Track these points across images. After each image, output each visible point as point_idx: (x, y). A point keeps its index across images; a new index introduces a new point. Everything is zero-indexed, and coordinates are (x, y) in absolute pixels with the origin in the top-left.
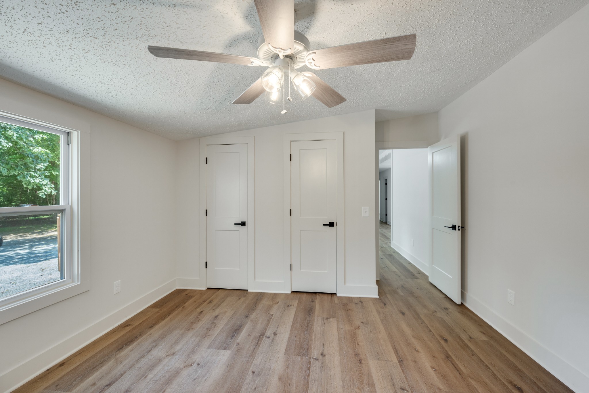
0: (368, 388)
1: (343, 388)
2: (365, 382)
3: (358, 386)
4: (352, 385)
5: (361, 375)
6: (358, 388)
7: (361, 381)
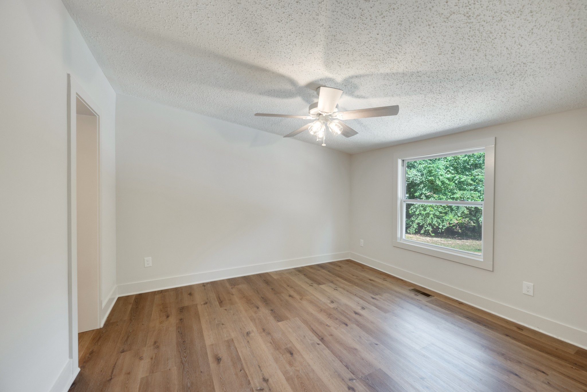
0: (291, 375)
1: (309, 365)
2: (296, 379)
3: (299, 372)
4: (304, 371)
5: (303, 385)
6: (298, 371)
7: (300, 379)
